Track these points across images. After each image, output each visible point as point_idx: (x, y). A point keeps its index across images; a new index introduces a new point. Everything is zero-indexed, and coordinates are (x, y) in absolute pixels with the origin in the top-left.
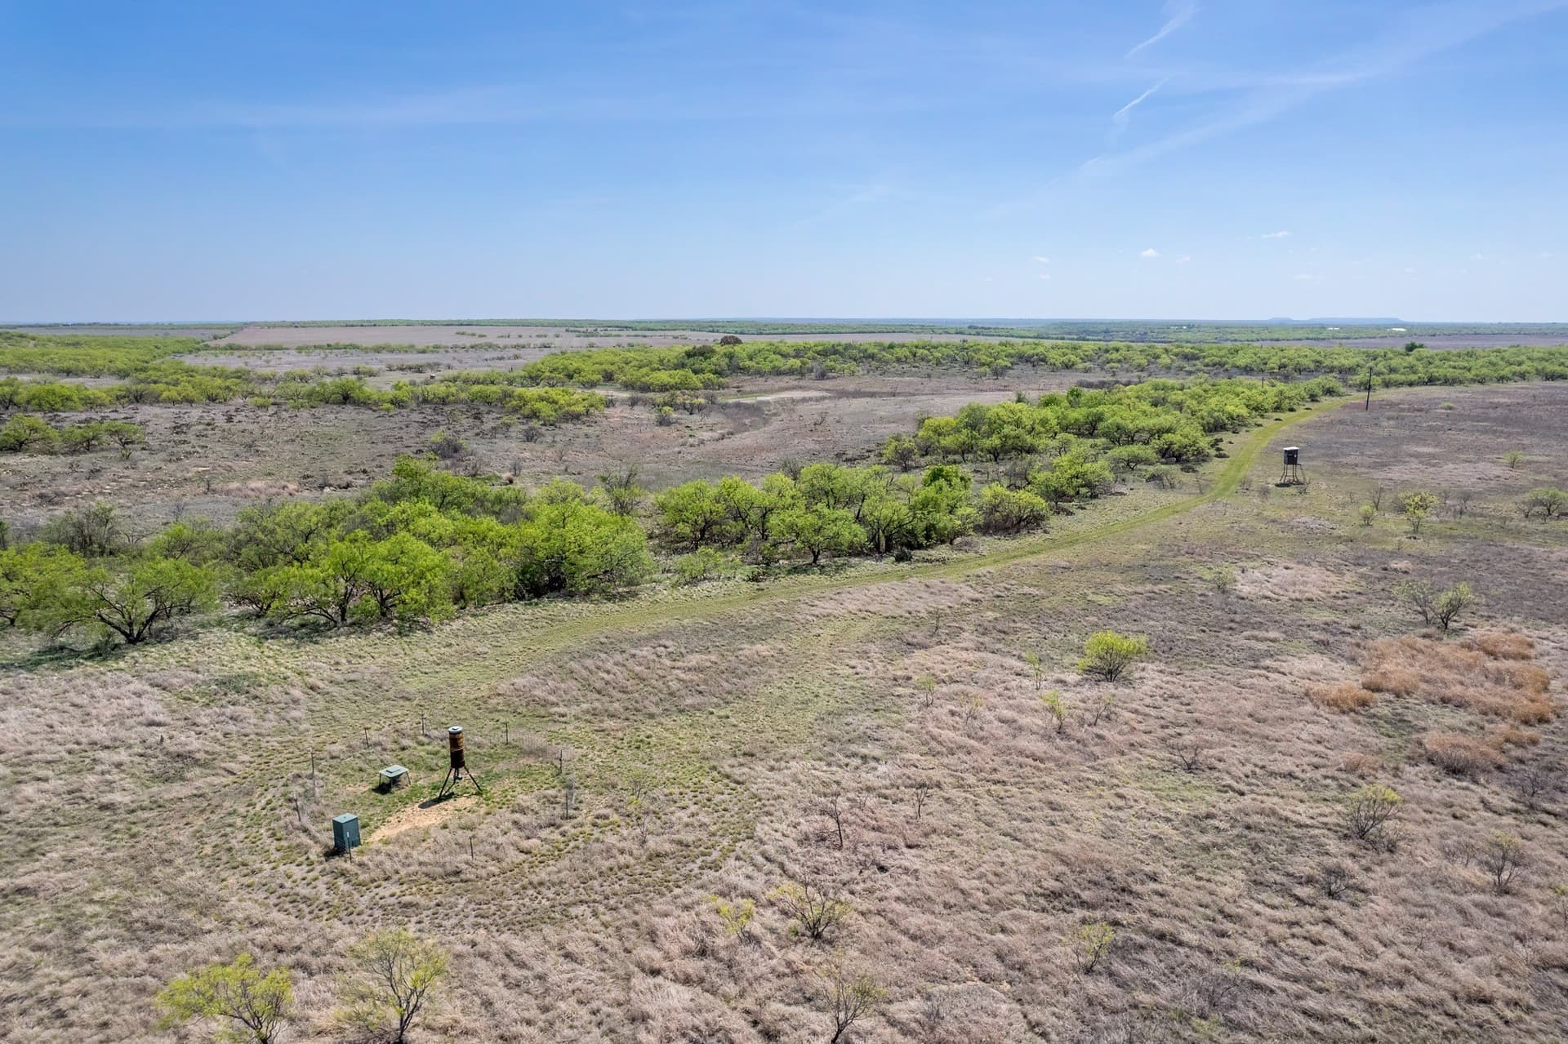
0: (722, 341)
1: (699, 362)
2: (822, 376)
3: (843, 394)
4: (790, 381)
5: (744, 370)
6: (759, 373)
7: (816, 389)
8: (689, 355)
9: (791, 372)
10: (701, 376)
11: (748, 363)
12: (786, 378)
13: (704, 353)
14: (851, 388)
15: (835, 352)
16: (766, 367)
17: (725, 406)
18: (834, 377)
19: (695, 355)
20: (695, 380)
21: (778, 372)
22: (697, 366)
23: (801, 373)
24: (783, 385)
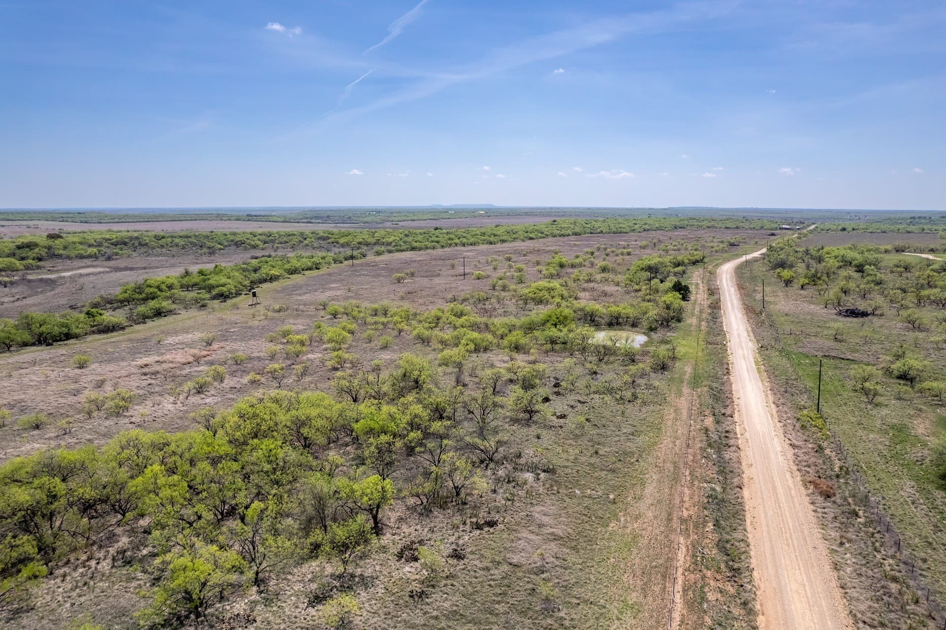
0: (48, 236)
1: (24, 253)
2: (109, 258)
3: (118, 269)
4: (88, 262)
5: (59, 256)
6: (69, 257)
7: (102, 267)
8: (19, 247)
9: (90, 256)
10: (24, 262)
11: (61, 252)
12: (86, 261)
13: (30, 246)
14: (122, 266)
15: (125, 244)
16: (73, 253)
17: (30, 281)
18: (117, 259)
19: (23, 247)
20: (18, 264)
21: (82, 257)
22: (23, 255)
23: (94, 257)
24: (82, 265)
